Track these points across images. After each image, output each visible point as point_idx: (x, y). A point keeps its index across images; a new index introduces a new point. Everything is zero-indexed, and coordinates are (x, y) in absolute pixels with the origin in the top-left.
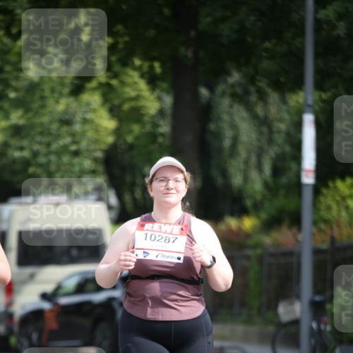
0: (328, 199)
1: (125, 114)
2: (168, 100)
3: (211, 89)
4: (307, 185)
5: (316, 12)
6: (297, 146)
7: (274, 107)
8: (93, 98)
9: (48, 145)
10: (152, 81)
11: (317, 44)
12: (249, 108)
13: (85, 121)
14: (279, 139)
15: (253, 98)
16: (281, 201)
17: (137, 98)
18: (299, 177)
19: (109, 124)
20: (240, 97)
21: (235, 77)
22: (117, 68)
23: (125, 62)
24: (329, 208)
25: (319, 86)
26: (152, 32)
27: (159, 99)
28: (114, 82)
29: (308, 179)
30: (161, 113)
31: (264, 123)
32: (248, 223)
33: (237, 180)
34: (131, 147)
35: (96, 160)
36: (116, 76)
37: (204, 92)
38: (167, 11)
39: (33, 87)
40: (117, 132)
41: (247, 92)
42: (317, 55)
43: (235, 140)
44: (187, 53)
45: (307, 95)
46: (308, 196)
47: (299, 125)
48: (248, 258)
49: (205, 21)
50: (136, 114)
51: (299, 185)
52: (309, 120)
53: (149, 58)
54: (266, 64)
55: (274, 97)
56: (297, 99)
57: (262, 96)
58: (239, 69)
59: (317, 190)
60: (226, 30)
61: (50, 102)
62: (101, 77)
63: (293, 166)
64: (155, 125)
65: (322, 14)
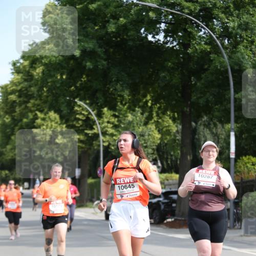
0: (240, 163)
1: (164, 132)
2: (180, 127)
3: (196, 123)
4: (232, 158)
5: (234, 95)
6: (229, 144)
7: (220, 129)
8: (152, 127)
10: (174, 120)
11: (235, 107)
12: (210, 130)
13: (149, 135)
14: (222, 141)
15: (212, 126)
17: (169, 126)
18: (229, 155)
19: (158, 136)
20: (207, 126)
21: (205, 118)
22: (161, 115)
23: (164, 113)
24: (240, 167)
25: (236, 122)
26: (174, 102)
27: (177, 126)
28: (160, 120)
29: (233, 156)
30: (177, 131)
31: (216, 135)
34: (166, 144)
35: (153, 149)
36: (160, 118)
37: (193, 124)
38: (179, 95)
39: (130, 123)
40: (161, 139)
41: (209, 124)
42: (235, 111)
44: (187, 109)
45: (232, 125)
46: (232, 162)
47: (229, 136)
49: (194, 98)
50: (168, 132)
51: (229, 158)
52: (232, 134)
53: (173, 111)
54: (217, 114)
55: (219, 126)
56: (228, 126)
57: (215, 125)
58: (206, 115)
59: (236, 160)
60: (202, 101)
61: (136, 128)
62: (155, 119)
63: (227, 151)
64: (175, 136)
65: (237, 96)
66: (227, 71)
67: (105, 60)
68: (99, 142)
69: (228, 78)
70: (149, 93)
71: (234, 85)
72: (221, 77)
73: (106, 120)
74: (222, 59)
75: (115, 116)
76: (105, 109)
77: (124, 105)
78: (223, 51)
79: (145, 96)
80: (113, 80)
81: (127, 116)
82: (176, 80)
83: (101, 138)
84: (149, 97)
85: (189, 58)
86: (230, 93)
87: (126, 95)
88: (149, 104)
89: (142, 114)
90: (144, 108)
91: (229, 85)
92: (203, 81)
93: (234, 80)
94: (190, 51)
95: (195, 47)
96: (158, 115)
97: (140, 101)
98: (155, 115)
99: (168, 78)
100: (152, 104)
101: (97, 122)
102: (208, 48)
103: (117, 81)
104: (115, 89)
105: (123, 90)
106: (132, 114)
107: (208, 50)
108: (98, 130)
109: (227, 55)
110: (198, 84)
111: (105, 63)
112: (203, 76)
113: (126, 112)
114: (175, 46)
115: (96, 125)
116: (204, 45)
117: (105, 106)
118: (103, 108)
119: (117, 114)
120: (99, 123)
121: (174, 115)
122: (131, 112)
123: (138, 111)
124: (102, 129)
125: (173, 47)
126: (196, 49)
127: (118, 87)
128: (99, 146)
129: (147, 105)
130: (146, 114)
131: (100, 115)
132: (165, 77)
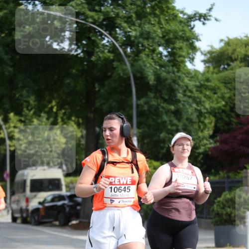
2: (84, 132)
3: (100, 128)
5: (137, 101)
10: (79, 125)
11: (137, 113)
22: (66, 120)
23: (69, 118)
25: (138, 127)
26: (78, 108)
27: (81, 131)
30: (82, 136)
36: (65, 123)
37: (97, 129)
38: (84, 101)
42: (138, 116)
44: (91, 115)
45: (134, 130)
49: (98, 104)
53: (77, 117)
60: (105, 107)
64: (80, 141)
65: (139, 102)
66: (129, 78)
67: (12, 66)
68: (6, 146)
69: (130, 85)
70: (54, 99)
71: (137, 91)
72: (123, 84)
73: (12, 125)
74: (124, 67)
75: (21, 121)
76: (12, 115)
77: (30, 111)
78: (126, 60)
79: (50, 102)
80: (19, 86)
81: (33, 122)
82: (80, 86)
83: (8, 142)
84: (54, 103)
85: (93, 65)
86: (132, 100)
87: (32, 100)
88: (55, 110)
89: (48, 119)
90: (49, 113)
91: (131, 92)
92: (106, 88)
93: (136, 87)
94: (93, 58)
95: (98, 55)
96: (63, 120)
97: (45, 106)
98: (60, 120)
99: (72, 85)
100: (57, 110)
101: (4, 127)
102: (111, 56)
103: (23, 87)
104: (21, 95)
105: (29, 96)
106: (38, 119)
107: (112, 58)
108: (4, 135)
109: (130, 63)
110: (102, 91)
111: (11, 69)
112: (106, 83)
113: (32, 117)
114: (79, 54)
115: (3, 129)
116: (107, 53)
117: (12, 111)
118: (9, 113)
119: (23, 119)
120: (6, 128)
121: (78, 121)
122: (37, 117)
123: (44, 117)
124: (9, 133)
125: (77, 54)
126: (100, 57)
127: (24, 93)
128: (5, 150)
129: (52, 111)
130: (51, 120)
131: (6, 120)
132: (69, 84)
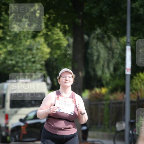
0: (136, 81)
1: (54, 46)
2: (71, 40)
3: (89, 36)
4: (128, 75)
5: (131, 4)
6: (124, 59)
7: (114, 43)
8: (41, 40)
9: (23, 58)
10: (65, 33)
11: (131, 18)
12: (104, 43)
13: (38, 49)
14: (117, 56)
15: (106, 39)
16: (117, 81)
17: (59, 39)
19: (47, 50)
20: (100, 39)
21: (98, 31)
22: (50, 27)
23: (54, 25)
24: (137, 84)
25: (132, 34)
26: (65, 13)
27: (68, 40)
28: (49, 33)
29: (128, 72)
30: (68, 45)
31: (110, 50)
32: (104, 90)
33: (99, 73)
34: (56, 59)
35: (42, 65)
36: (50, 30)
37: (86, 37)
38: (71, 4)
40: (51, 53)
41: (103, 37)
43: (99, 56)
44: (79, 21)
45: (128, 38)
46: (128, 79)
47: (124, 51)
48: (104, 104)
49: (86, 8)
50: (58, 46)
51: (124, 75)
52: (128, 48)
53: (63, 23)
54: (111, 26)
55: (114, 39)
56: (124, 40)
57: (110, 39)
58: (100, 27)
59: (132, 77)
60: (95, 12)
61: (23, 42)
62: (44, 31)
63: (122, 67)
64: (66, 51)
65: (134, 5)
96: (47, 27)
121: (65, 27)
